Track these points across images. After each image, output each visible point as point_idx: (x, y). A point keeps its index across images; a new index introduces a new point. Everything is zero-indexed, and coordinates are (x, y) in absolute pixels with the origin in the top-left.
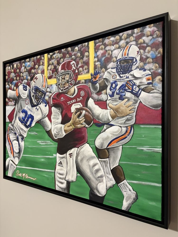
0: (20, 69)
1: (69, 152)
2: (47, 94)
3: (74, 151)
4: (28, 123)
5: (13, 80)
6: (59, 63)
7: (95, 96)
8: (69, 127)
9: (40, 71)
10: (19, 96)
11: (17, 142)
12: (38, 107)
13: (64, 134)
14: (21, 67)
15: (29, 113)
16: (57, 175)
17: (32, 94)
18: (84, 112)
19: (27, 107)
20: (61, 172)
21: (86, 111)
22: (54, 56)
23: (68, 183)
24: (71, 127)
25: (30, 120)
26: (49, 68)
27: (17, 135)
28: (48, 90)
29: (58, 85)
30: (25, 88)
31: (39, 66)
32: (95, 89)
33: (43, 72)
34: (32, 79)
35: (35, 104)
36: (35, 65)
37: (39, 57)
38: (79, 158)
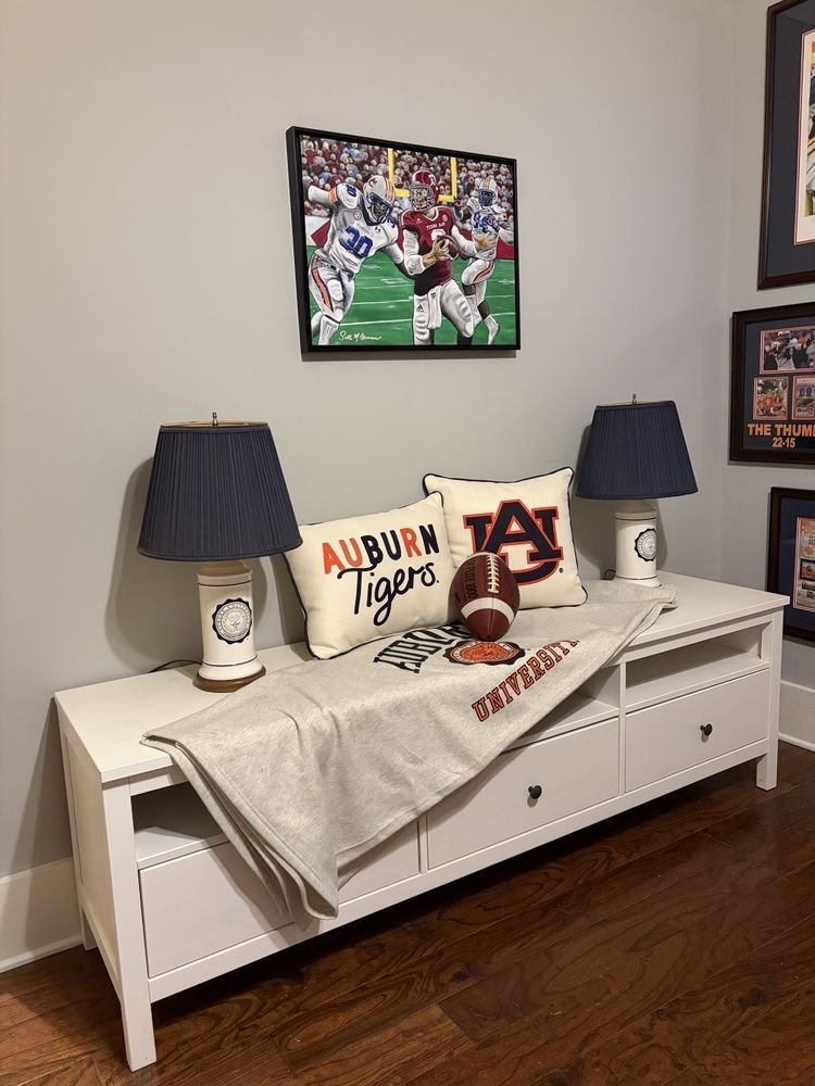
0: (338, 156)
1: (430, 292)
2: (395, 209)
3: (437, 289)
4: (362, 251)
5: (323, 170)
6: (412, 171)
7: (460, 224)
8: (429, 259)
9: (380, 172)
10: (339, 203)
11: (339, 283)
12: (379, 227)
13: (424, 269)
14: (342, 153)
15: (362, 234)
16: (416, 324)
17: (367, 205)
18: (447, 241)
19: (358, 224)
20: (421, 319)
21: (451, 240)
22: (404, 157)
23: (432, 331)
24: (432, 260)
25: (365, 245)
26: (397, 172)
27: (338, 269)
28: (397, 203)
29: (411, 200)
30: (351, 191)
31: (379, 162)
32: (459, 215)
33: (386, 175)
34: (365, 180)
35: (374, 221)
36: (370, 158)
37: (377, 148)
38: (444, 298)
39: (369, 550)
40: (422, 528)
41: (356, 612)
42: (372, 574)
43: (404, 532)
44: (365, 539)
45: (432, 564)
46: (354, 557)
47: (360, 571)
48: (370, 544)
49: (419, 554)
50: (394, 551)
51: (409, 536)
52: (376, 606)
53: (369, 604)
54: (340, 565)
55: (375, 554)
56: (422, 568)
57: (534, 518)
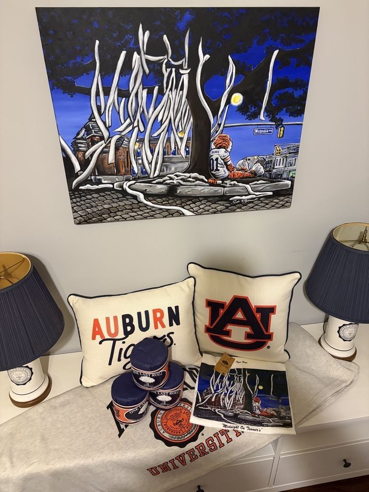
39: (125, 325)
40: (170, 309)
41: (110, 364)
42: (124, 343)
43: (155, 311)
44: (124, 317)
45: (173, 333)
46: (113, 331)
47: (115, 341)
48: (127, 320)
49: (163, 326)
50: (144, 325)
51: (158, 315)
52: (124, 361)
53: (119, 360)
54: (102, 336)
55: (129, 328)
56: (164, 336)
57: (255, 311)
